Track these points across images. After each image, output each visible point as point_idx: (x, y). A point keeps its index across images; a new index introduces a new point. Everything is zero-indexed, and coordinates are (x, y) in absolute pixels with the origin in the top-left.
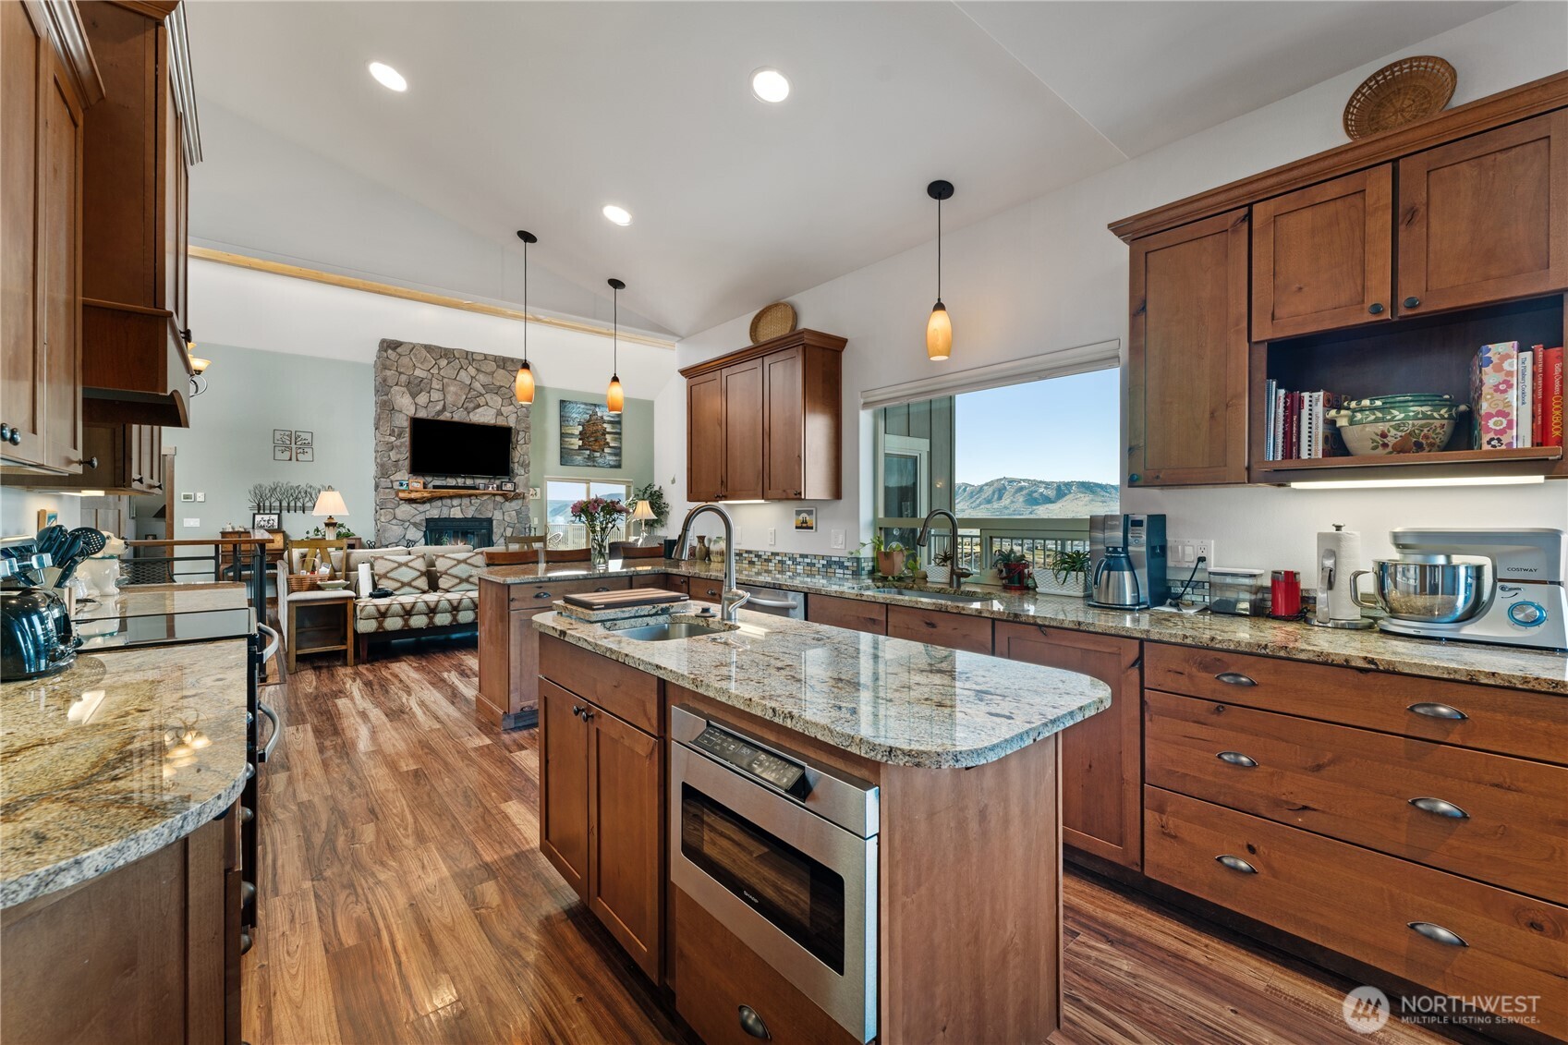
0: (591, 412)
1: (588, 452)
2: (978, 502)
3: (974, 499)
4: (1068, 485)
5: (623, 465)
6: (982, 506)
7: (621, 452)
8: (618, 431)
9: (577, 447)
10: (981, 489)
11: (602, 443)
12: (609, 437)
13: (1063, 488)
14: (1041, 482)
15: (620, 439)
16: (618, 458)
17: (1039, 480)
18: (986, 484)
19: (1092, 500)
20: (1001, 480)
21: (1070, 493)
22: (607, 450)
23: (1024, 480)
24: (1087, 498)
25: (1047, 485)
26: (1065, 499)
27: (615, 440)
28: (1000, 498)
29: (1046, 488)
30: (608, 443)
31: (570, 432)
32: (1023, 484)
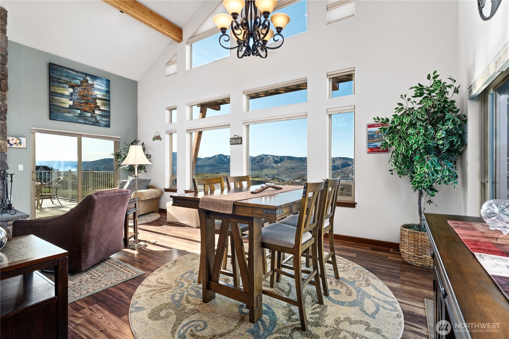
0: (82, 79)
1: (79, 112)
2: (254, 163)
3: (253, 162)
4: (284, 157)
5: (111, 126)
6: (256, 164)
7: (110, 115)
8: (108, 98)
9: (68, 106)
10: (256, 158)
11: (93, 106)
12: (99, 102)
13: (282, 158)
14: (275, 156)
15: (110, 105)
16: (107, 119)
17: (274, 155)
18: (257, 157)
19: (291, 162)
20: (262, 155)
21: (284, 160)
22: (97, 112)
23: (270, 155)
24: (289, 161)
25: (277, 157)
26: (283, 162)
27: (104, 105)
28: (262, 161)
29: (277, 158)
30: (98, 107)
31: (60, 92)
32: (269, 156)
